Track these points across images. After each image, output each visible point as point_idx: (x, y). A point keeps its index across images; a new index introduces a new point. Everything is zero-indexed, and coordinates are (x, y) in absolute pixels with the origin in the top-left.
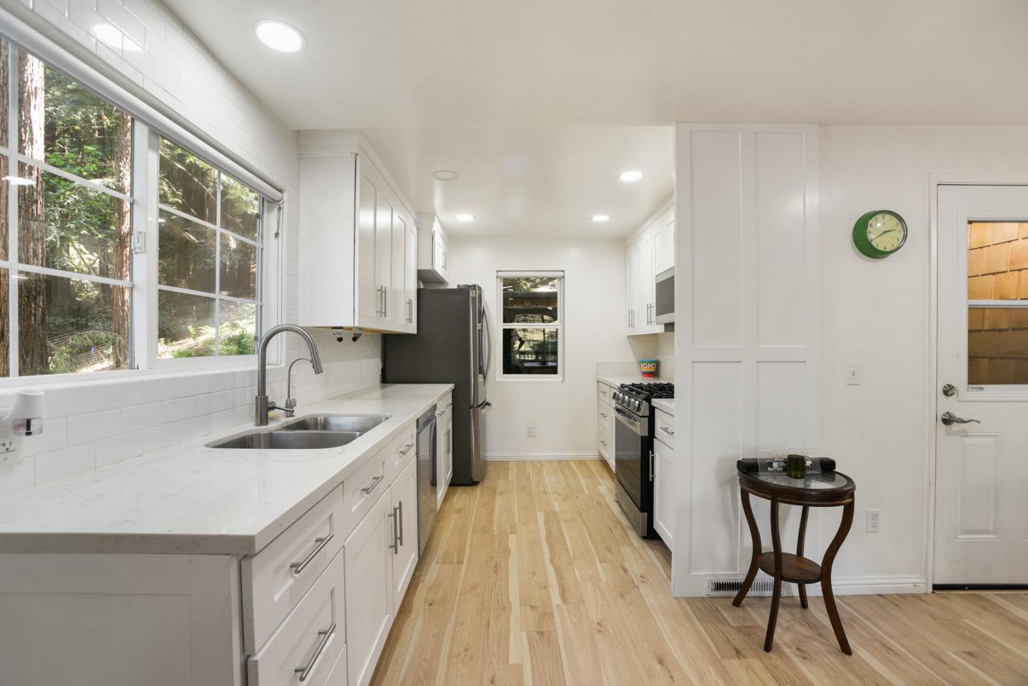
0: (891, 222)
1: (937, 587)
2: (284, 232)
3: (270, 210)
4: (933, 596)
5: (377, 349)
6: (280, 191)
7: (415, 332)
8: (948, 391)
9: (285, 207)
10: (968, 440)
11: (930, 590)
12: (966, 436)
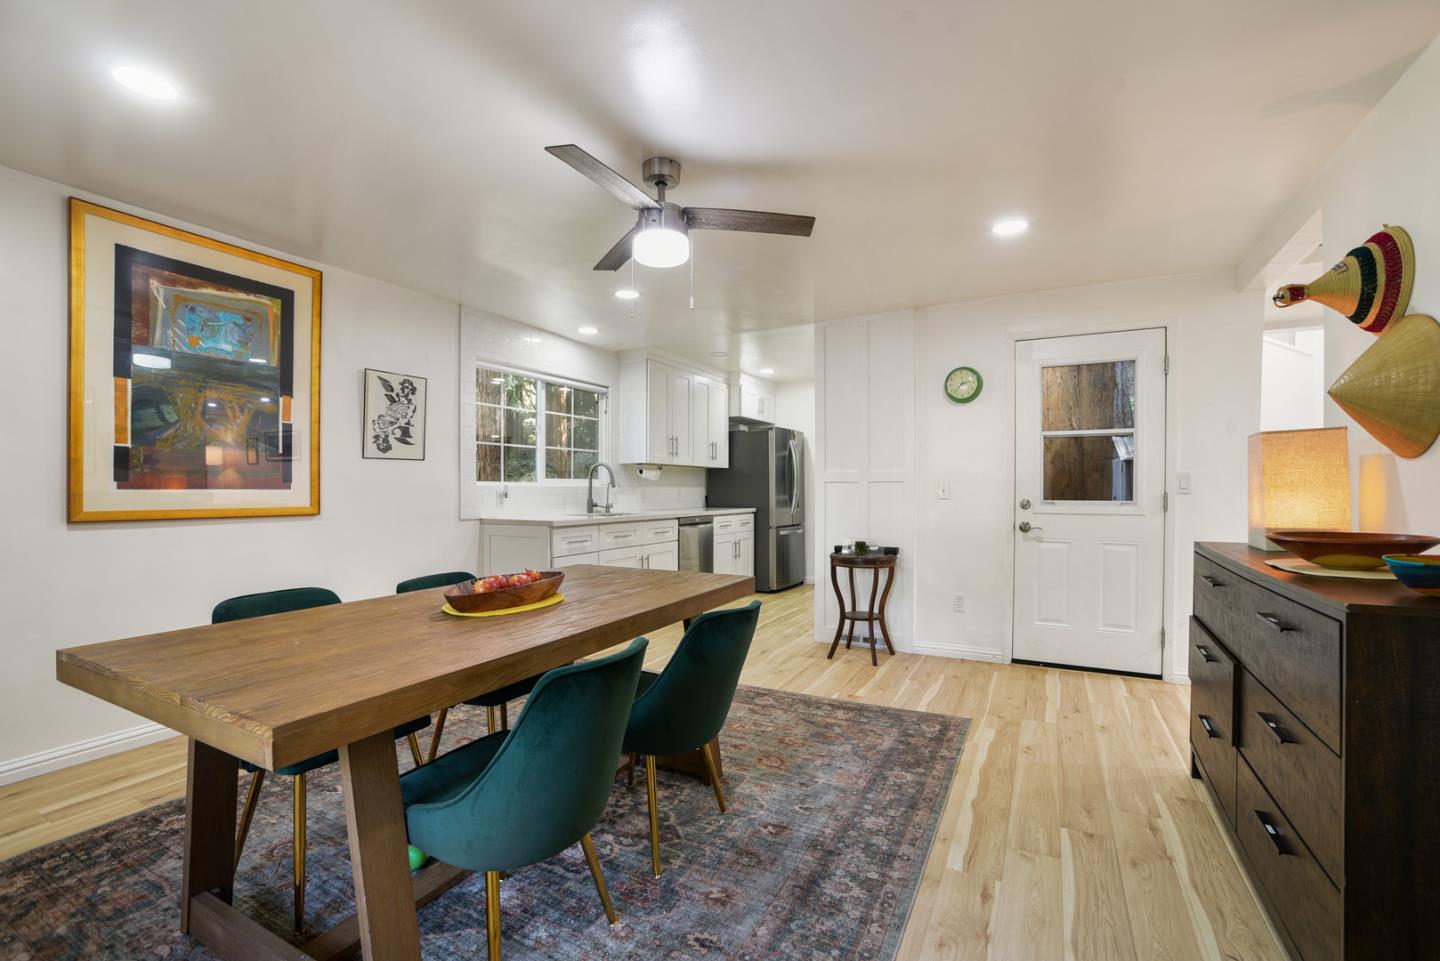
0: (971, 378)
1: (1014, 661)
2: (609, 410)
3: (602, 398)
4: (1010, 668)
5: (703, 480)
6: (607, 388)
7: (727, 467)
8: (1025, 505)
9: (610, 396)
10: (1044, 545)
11: (1009, 662)
12: (1042, 542)
